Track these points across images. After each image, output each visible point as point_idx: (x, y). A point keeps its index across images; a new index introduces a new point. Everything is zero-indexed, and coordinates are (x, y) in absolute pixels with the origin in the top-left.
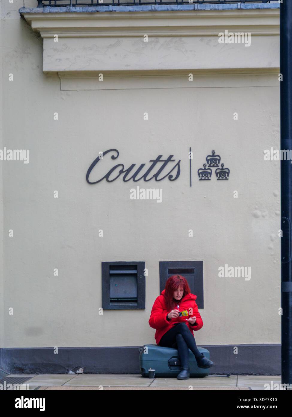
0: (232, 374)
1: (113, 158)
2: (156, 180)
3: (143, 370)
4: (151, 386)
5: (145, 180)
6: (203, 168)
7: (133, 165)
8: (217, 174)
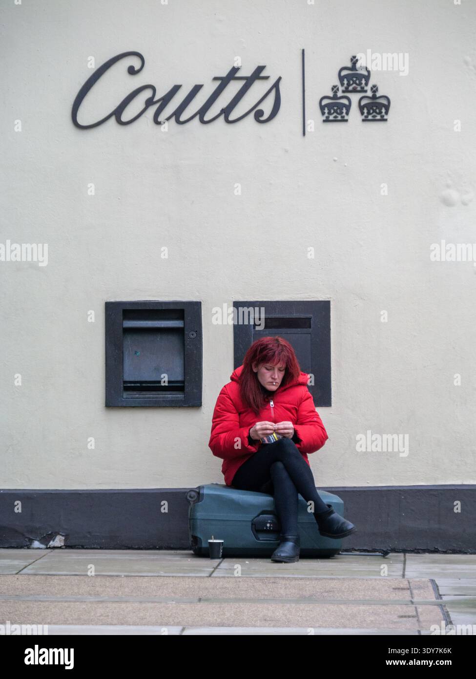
0: (394, 550)
1: (132, 71)
2: (228, 121)
3: (196, 539)
4: (214, 575)
5: (203, 121)
6: (331, 94)
7: (176, 89)
8: (361, 108)
